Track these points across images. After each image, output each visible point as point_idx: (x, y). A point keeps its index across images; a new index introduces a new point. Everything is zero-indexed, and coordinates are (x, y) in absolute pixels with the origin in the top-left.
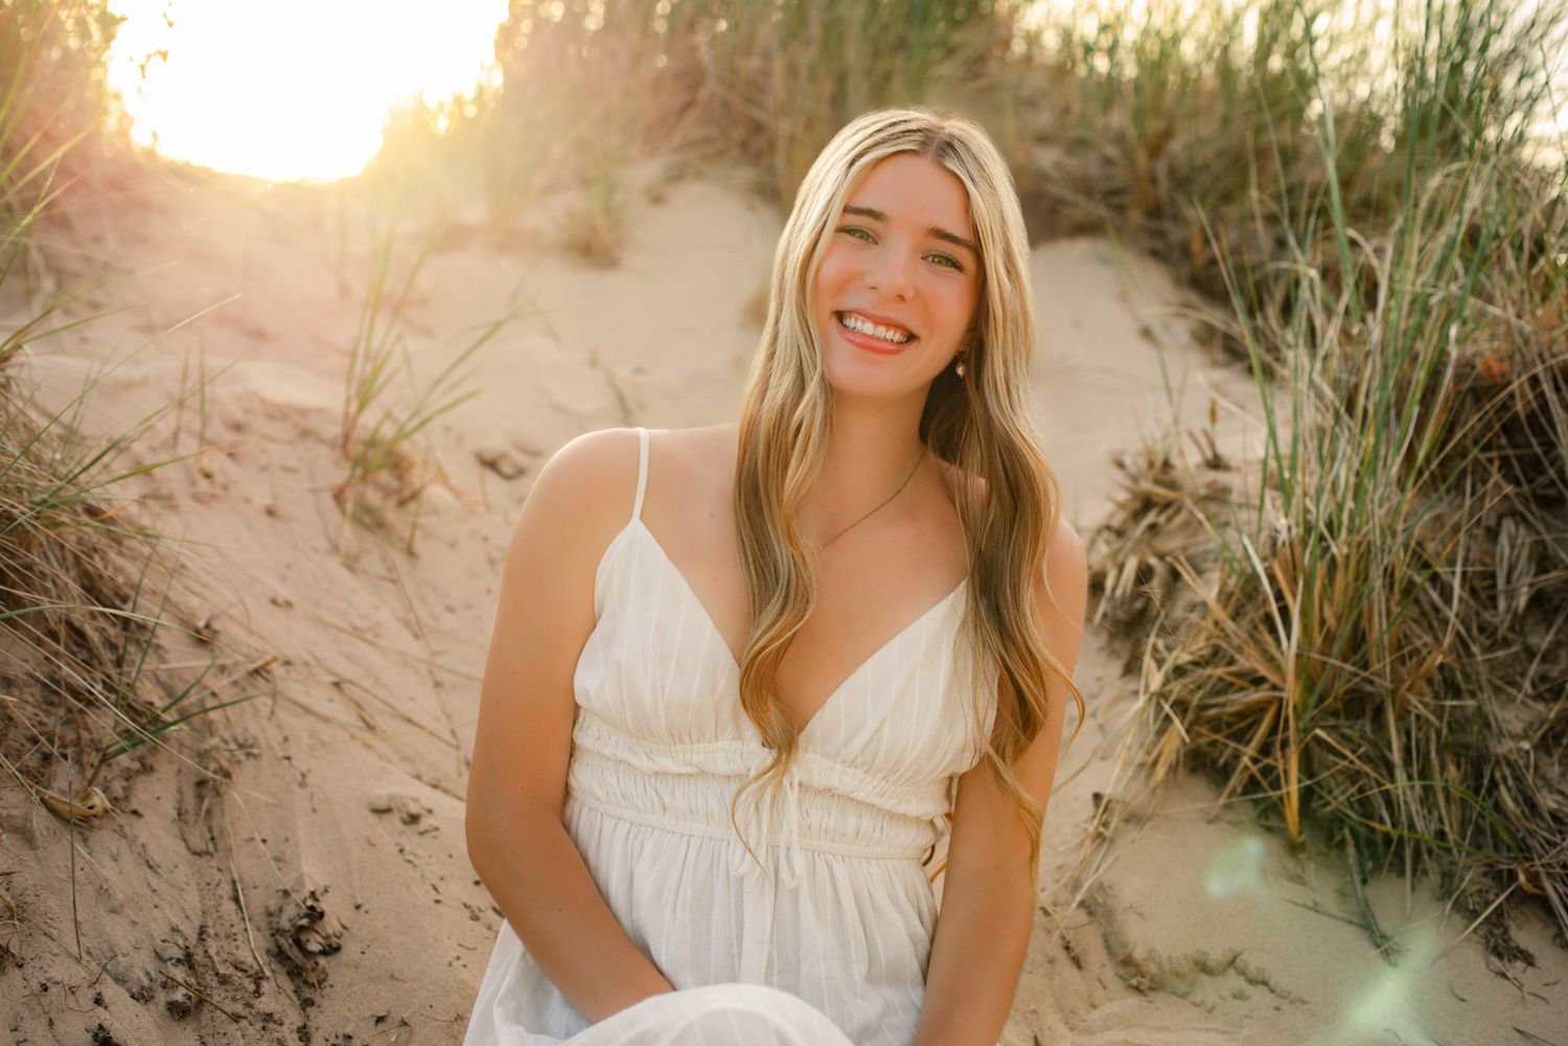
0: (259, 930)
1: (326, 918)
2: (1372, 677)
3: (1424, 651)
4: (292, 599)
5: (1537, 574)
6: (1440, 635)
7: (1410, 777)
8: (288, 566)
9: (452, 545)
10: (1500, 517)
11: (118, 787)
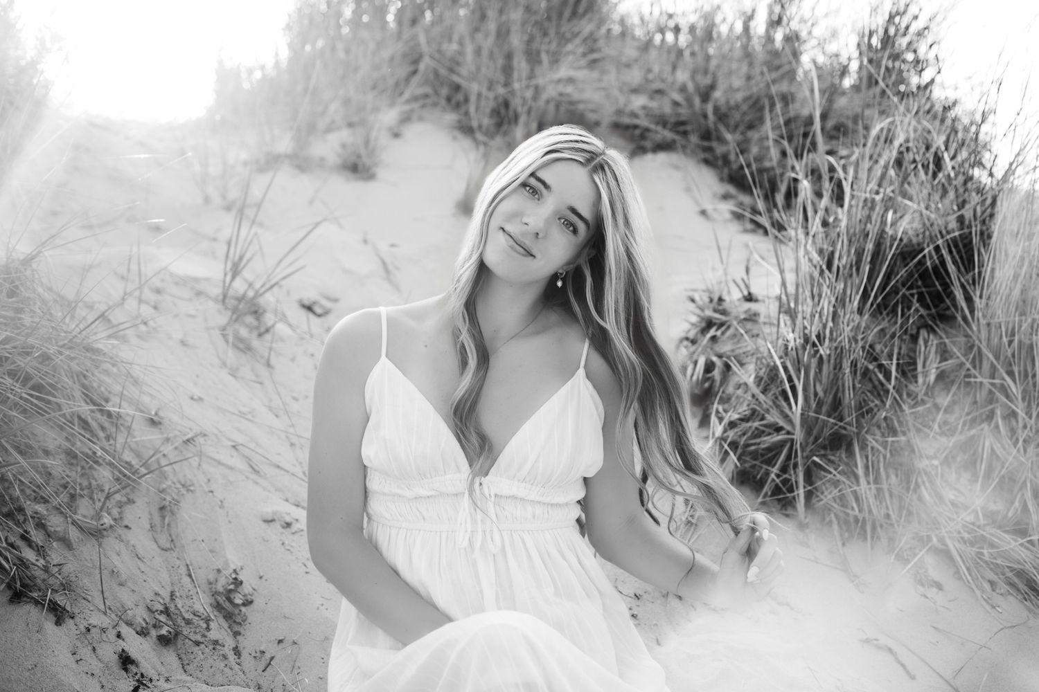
0: (204, 593)
1: (243, 584)
2: (846, 426)
3: (876, 410)
4: (202, 396)
5: (940, 362)
6: (884, 399)
7: (869, 483)
8: (197, 376)
9: (293, 360)
10: (919, 329)
11: (115, 511)
